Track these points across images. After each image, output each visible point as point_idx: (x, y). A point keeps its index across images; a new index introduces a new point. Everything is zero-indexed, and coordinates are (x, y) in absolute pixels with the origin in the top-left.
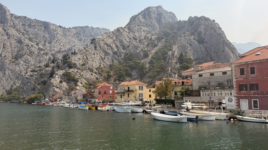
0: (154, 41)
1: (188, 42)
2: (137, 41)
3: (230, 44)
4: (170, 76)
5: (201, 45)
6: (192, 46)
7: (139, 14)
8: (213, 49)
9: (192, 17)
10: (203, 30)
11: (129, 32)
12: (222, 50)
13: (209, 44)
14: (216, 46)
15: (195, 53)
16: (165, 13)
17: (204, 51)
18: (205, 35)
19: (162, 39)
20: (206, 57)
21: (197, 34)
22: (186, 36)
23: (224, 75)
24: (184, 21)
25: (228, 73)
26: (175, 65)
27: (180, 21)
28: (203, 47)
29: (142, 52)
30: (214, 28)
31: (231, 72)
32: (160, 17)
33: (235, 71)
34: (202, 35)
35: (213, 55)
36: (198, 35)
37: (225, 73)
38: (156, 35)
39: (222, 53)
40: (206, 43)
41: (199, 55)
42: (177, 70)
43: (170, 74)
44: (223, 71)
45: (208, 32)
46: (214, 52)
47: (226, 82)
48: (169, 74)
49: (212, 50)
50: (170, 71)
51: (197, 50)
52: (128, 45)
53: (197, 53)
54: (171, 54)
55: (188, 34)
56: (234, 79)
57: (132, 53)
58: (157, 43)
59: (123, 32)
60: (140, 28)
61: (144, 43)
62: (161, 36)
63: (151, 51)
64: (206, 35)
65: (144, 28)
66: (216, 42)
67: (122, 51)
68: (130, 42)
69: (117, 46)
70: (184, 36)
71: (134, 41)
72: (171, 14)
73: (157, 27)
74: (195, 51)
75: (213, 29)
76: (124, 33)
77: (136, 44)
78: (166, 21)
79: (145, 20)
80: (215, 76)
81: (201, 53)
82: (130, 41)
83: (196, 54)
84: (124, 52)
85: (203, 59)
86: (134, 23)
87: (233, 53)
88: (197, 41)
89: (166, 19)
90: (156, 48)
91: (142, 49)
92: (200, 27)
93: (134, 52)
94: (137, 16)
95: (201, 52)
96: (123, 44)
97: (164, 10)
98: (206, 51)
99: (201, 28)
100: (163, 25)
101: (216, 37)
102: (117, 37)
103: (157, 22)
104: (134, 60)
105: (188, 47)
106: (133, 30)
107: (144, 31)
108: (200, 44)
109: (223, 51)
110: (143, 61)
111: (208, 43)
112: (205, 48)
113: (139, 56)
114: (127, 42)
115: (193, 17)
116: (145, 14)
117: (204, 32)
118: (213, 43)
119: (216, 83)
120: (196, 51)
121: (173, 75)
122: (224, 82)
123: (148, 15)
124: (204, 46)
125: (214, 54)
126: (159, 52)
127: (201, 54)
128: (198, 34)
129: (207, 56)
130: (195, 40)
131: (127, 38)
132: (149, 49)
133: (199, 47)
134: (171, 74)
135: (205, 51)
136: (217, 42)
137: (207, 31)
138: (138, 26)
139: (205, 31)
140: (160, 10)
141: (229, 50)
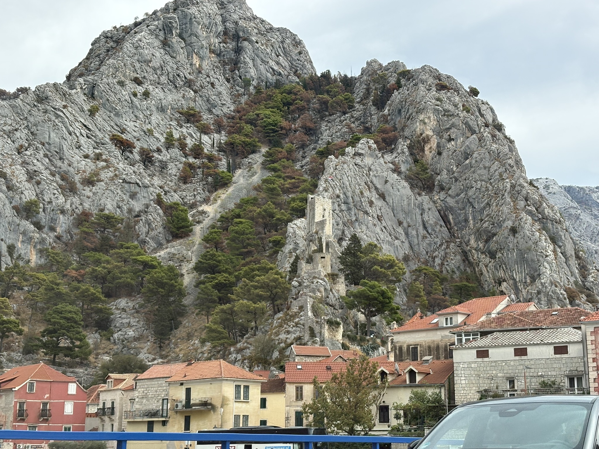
0: (210, 158)
1: (372, 182)
2: (131, 156)
3: (541, 204)
4: (313, 334)
5: (425, 198)
6: (387, 198)
7: (136, 24)
8: (474, 219)
9: (380, 65)
10: (430, 133)
11: (89, 111)
12: (509, 224)
13: (458, 195)
14: (485, 208)
15: (400, 230)
16: (260, 33)
17: (436, 224)
18: (440, 154)
19: (249, 154)
20: (443, 253)
21: (406, 150)
22: (360, 155)
23: (558, 356)
24: (346, 76)
25: (571, 349)
26: (328, 287)
27: (326, 76)
28: (434, 209)
29: (161, 211)
30: (477, 130)
31: (580, 346)
32: (238, 50)
33: (593, 347)
34: (427, 152)
35: (472, 242)
36: (411, 154)
37: (561, 349)
38: (219, 132)
39: (511, 237)
40: (442, 188)
41: (416, 241)
42: (337, 307)
43: (311, 330)
44: (555, 343)
45: (453, 143)
46: (479, 234)
47: (566, 379)
48: (307, 327)
49: (466, 220)
50: (310, 314)
51: (409, 220)
52: (87, 174)
53: (407, 234)
54: (301, 233)
55: (370, 148)
56: (591, 369)
57: (107, 212)
58: (229, 171)
59: (65, 107)
60: (146, 94)
61: (163, 166)
62: (243, 138)
63: (200, 209)
64: (445, 154)
65: (161, 95)
66: (487, 189)
67: (61, 199)
68: (98, 157)
69: (31, 176)
70: (354, 155)
71: (116, 157)
72: (288, 41)
73: (224, 92)
74: (400, 223)
75: (473, 132)
76: (68, 115)
77: (130, 169)
78: (262, 67)
79: (168, 57)
80: (529, 356)
81: (422, 231)
82: (100, 154)
83: (403, 237)
84: (68, 206)
85: (434, 258)
86: (117, 69)
87: (554, 240)
88: (408, 178)
89: (263, 61)
90: (223, 197)
91: (159, 195)
92: (422, 117)
93: (119, 207)
94: (127, 30)
95: (425, 228)
96: (64, 167)
97: (255, 18)
98: (443, 224)
99: (425, 123)
100: (251, 88)
101: (485, 168)
102: (34, 129)
103: (225, 70)
104: (122, 251)
105: (371, 203)
106: (112, 98)
107: (162, 109)
108: (420, 194)
109: (514, 231)
110: (162, 253)
111: (450, 192)
112: (439, 211)
113: (144, 230)
114: (86, 157)
115: (385, 64)
116: (167, 28)
117: (434, 143)
118: (471, 193)
119: (534, 380)
120: (405, 224)
121: (326, 333)
122: (558, 380)
123: (180, 36)
124: (434, 202)
125: (476, 240)
126: (238, 216)
127: (424, 237)
128: (410, 147)
129: (448, 247)
130: (399, 173)
131: (83, 140)
132: (190, 199)
133: (415, 205)
134: (317, 329)
135: (441, 226)
136: (490, 188)
137: (450, 140)
138: (138, 82)
139: (441, 137)
140: (235, 17)
141: (537, 226)
